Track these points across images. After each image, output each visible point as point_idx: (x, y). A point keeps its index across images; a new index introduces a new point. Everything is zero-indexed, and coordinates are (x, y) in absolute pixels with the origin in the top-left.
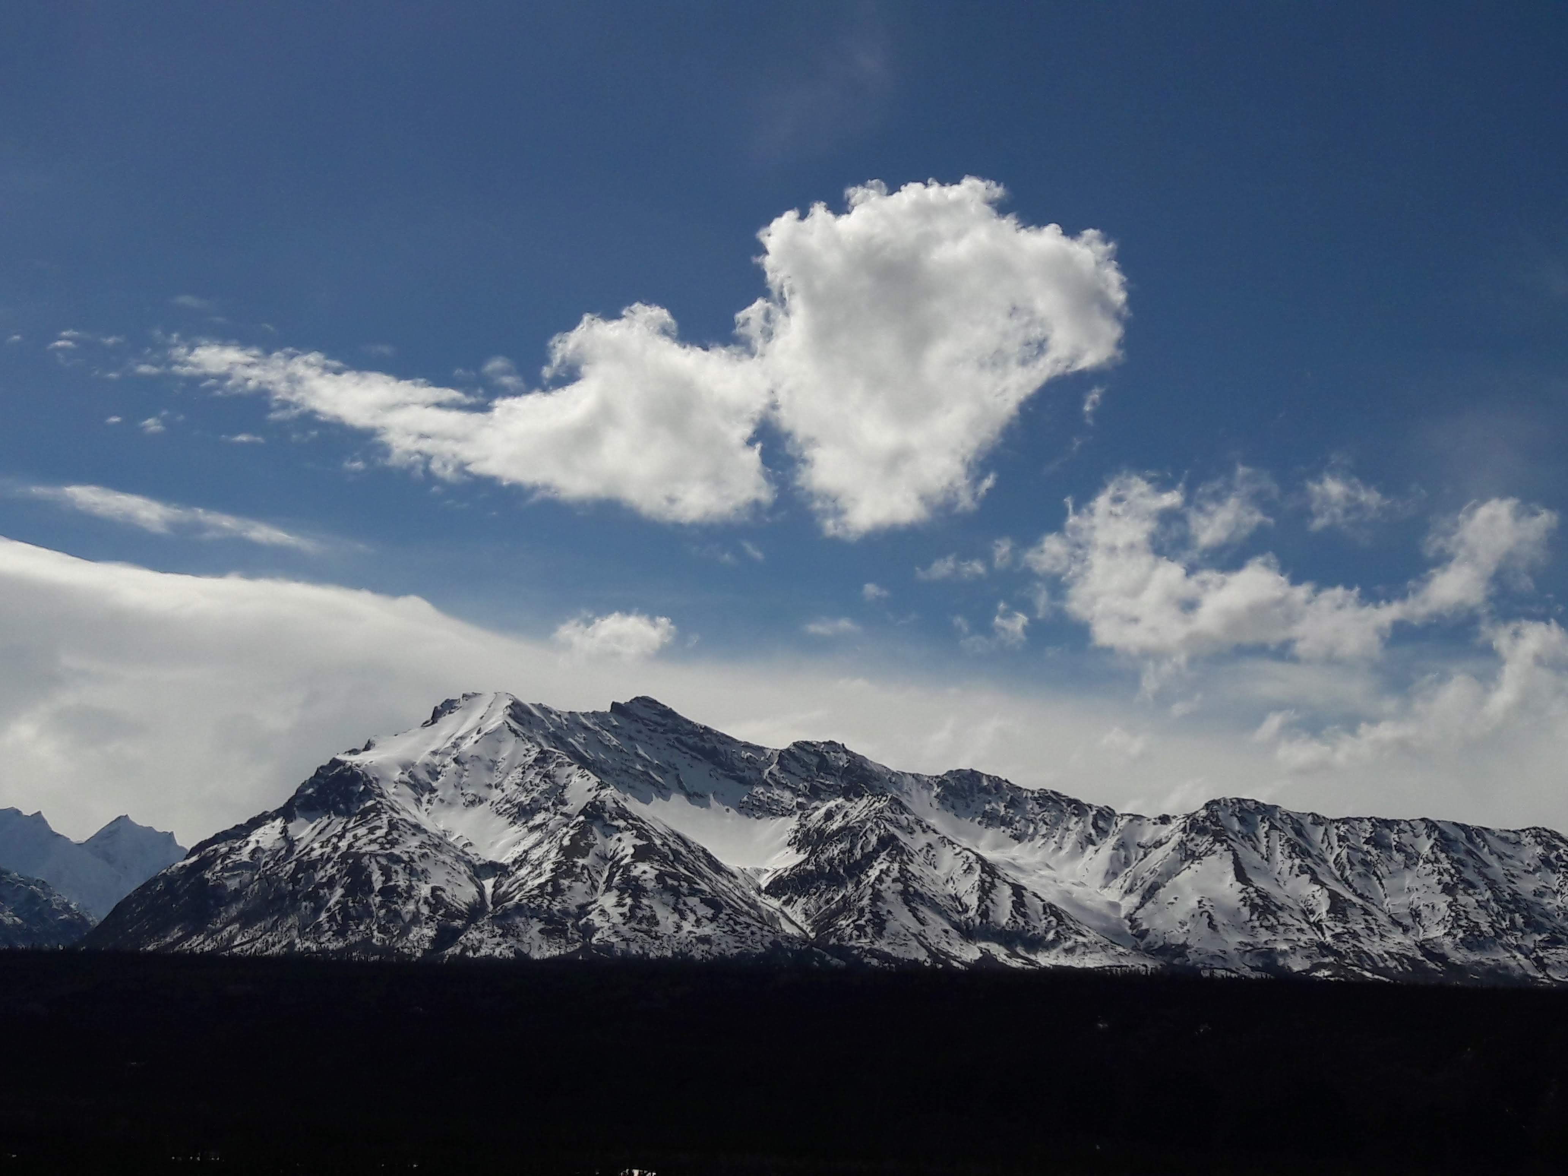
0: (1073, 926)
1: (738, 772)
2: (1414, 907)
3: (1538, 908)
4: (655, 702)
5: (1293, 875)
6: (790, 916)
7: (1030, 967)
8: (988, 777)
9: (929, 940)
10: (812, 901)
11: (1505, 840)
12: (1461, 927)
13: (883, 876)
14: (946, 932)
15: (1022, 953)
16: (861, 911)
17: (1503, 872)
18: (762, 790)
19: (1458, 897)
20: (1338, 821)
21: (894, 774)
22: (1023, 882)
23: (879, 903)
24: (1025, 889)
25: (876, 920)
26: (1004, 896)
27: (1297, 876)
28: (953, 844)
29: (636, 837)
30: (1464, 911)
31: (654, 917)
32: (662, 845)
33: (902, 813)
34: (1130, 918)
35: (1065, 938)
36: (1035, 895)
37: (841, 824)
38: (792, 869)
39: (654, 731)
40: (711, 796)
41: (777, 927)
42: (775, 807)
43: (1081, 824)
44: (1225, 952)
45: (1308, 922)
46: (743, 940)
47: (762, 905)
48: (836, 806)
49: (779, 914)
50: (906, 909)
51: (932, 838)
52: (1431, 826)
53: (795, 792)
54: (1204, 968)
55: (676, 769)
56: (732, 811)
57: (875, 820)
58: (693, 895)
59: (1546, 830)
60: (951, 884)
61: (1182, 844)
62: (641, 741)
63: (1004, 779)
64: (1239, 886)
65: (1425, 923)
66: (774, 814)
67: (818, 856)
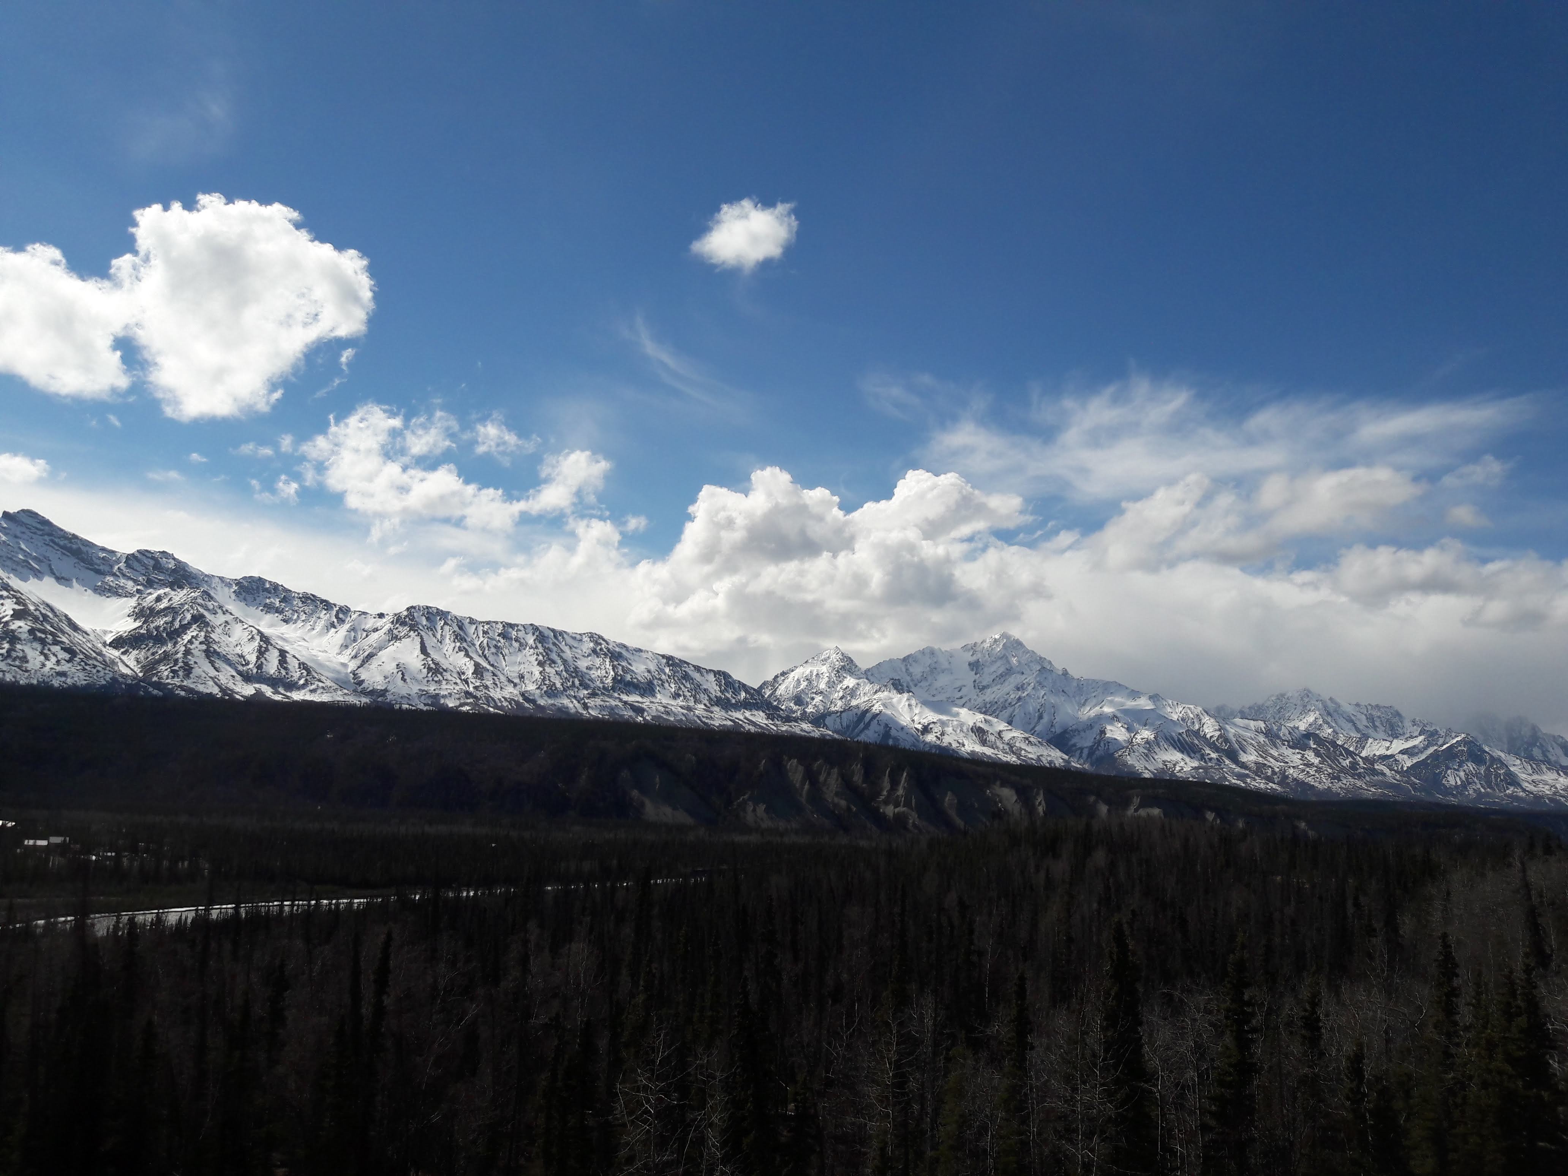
0: (317, 677)
1: (96, 566)
2: (521, 672)
3: (587, 676)
4: (37, 514)
5: (455, 651)
6: (126, 661)
7: (287, 700)
8: (270, 582)
9: (221, 681)
10: (142, 653)
11: (574, 638)
12: (545, 684)
13: (194, 640)
14: (233, 676)
15: (283, 692)
16: (176, 661)
17: (571, 656)
18: (112, 579)
19: (546, 668)
20: (484, 622)
21: (206, 575)
22: (287, 648)
23: (189, 657)
24: (288, 653)
25: (186, 667)
26: (273, 658)
27: (457, 652)
28: (243, 622)
29: (16, 603)
30: (549, 676)
31: (25, 657)
32: (35, 610)
33: (209, 601)
34: (354, 673)
35: (311, 683)
36: (294, 656)
37: (167, 605)
38: (130, 632)
39: (35, 533)
40: (74, 580)
41: (116, 668)
42: (121, 591)
43: (328, 615)
44: (410, 695)
45: (461, 679)
46: (91, 675)
47: (107, 654)
48: (164, 593)
49: (117, 660)
50: (207, 661)
51: (228, 617)
52: (535, 628)
53: (135, 581)
54: (396, 703)
55: (50, 561)
56: (89, 591)
57: (190, 604)
58: (57, 645)
59: (596, 634)
60: (239, 647)
61: (390, 630)
62: (24, 539)
63: (280, 584)
64: (423, 657)
65: (526, 681)
66: (120, 595)
67: (149, 625)
